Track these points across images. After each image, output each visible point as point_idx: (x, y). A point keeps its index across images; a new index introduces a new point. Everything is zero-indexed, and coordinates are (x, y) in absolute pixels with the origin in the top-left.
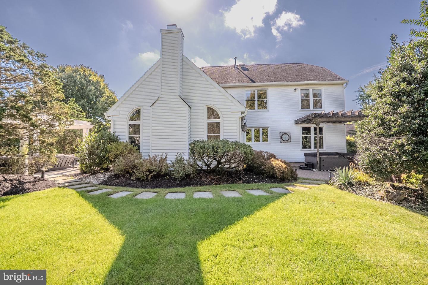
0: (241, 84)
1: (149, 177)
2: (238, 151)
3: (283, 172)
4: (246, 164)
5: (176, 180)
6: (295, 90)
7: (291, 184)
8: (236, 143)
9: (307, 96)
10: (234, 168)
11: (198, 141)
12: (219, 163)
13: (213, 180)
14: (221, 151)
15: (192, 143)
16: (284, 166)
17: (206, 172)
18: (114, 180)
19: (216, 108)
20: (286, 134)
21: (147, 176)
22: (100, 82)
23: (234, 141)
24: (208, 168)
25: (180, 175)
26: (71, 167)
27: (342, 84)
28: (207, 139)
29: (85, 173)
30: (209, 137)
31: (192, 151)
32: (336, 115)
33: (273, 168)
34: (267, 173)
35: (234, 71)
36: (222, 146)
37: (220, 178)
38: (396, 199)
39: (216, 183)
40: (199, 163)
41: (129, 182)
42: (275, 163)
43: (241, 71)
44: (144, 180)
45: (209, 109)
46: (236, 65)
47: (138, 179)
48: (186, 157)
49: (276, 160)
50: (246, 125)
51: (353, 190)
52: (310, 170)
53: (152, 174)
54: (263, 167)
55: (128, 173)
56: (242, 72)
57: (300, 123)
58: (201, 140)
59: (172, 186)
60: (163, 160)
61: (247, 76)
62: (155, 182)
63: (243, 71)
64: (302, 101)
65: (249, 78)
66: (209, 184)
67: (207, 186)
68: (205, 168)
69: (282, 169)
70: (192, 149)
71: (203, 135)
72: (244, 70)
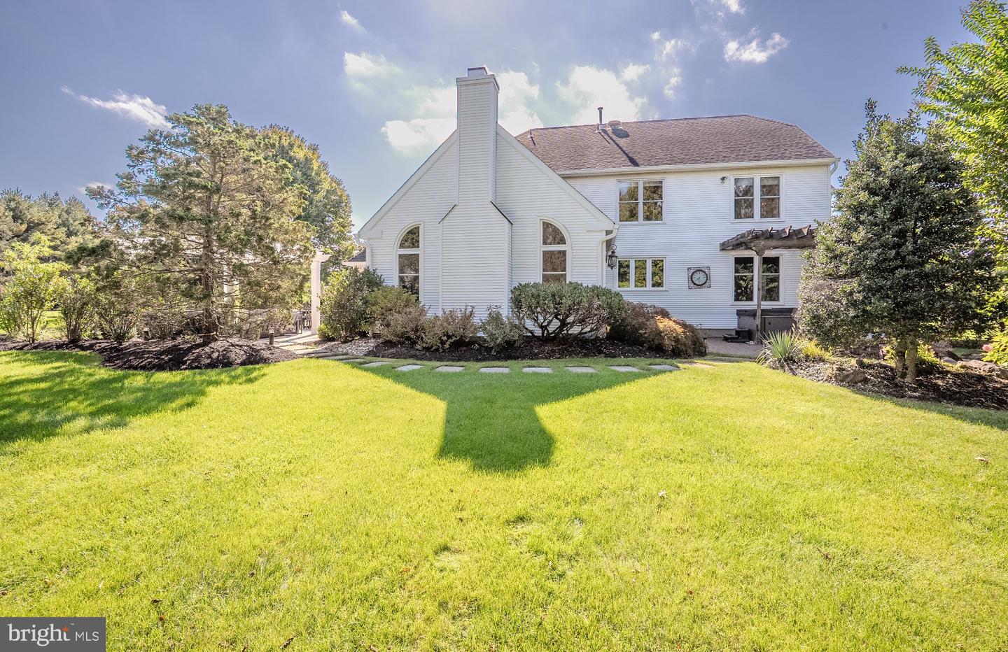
0: (610, 170)
1: (447, 346)
2: (596, 303)
3: (677, 340)
4: (609, 325)
5: (491, 351)
6: (723, 179)
7: (690, 360)
8: (595, 288)
9: (749, 191)
10: (590, 332)
11: (527, 285)
12: (563, 324)
13: (553, 351)
14: (567, 302)
15: (515, 288)
16: (679, 329)
17: (541, 340)
18: (385, 350)
19: (559, 224)
20: (701, 270)
21: (443, 343)
22: (311, 160)
23: (590, 286)
24: (543, 333)
25: (498, 341)
26: (294, 333)
27: (827, 165)
28: (541, 282)
29: (333, 339)
30: (546, 278)
31: (517, 302)
32: (799, 233)
33: (659, 333)
34: (649, 341)
35: (597, 139)
36: (569, 294)
37: (566, 349)
38: (849, 379)
39: (558, 356)
40: (529, 324)
41: (412, 352)
42: (663, 324)
43: (611, 138)
44: (437, 350)
45: (547, 226)
46: (601, 124)
47: (428, 349)
48: (506, 312)
49: (666, 320)
50: (616, 254)
51: (791, 369)
52: (744, 342)
53: (451, 340)
54: (640, 331)
55: (408, 338)
56: (614, 141)
57: (731, 248)
58: (532, 283)
59: (484, 359)
60: (468, 317)
61: (622, 150)
62: (457, 354)
63: (614, 137)
64: (737, 203)
65: (627, 155)
66: (546, 358)
67: (545, 361)
68: (538, 332)
69: (674, 335)
70: (516, 300)
71: (534, 274)
72: (618, 136)
